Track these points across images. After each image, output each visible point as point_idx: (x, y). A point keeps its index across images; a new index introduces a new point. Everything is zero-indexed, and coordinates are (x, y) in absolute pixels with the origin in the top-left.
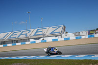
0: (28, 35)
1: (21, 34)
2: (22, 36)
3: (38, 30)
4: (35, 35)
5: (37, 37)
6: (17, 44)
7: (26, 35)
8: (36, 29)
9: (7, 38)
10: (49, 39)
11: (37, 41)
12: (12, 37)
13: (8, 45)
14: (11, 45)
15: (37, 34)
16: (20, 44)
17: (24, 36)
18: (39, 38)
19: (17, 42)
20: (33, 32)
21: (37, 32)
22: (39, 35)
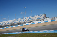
0: (25, 20)
3: (30, 17)
4: (28, 20)
6: (18, 26)
7: (23, 20)
8: (29, 17)
9: (13, 23)
10: (36, 22)
11: (30, 24)
13: (14, 26)
14: (15, 26)
16: (20, 25)
17: (22, 21)
18: (31, 22)
19: (19, 24)
20: (27, 18)
21: (29, 18)
22: (31, 20)
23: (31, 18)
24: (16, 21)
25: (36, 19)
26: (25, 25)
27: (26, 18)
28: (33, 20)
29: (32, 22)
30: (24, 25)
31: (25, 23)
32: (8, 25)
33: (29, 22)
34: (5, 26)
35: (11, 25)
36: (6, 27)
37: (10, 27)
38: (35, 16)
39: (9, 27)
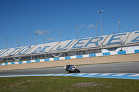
0: (99, 43)
1: (90, 42)
2: (90, 46)
3: (113, 36)
4: (109, 43)
5: (112, 46)
6: (84, 56)
8: (111, 35)
9: (70, 48)
10: (130, 50)
11: (112, 53)
12: (77, 46)
13: (72, 57)
14: (75, 57)
15: (112, 41)
18: (115, 48)
19: (84, 53)
20: (106, 39)
22: (115, 43)
26: (101, 54)
27: (102, 38)
28: (120, 43)
29: (120, 49)
30: (97, 55)
31: (100, 49)
32: (57, 54)
33: (111, 49)
34: (50, 56)
35: (66, 54)
36: (53, 57)
37: (64, 58)
38: (128, 33)
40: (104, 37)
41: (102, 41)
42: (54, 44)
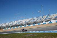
0: (42, 19)
1: (38, 19)
2: (38, 20)
4: (46, 19)
5: (47, 20)
10: (54, 21)
11: (47, 23)
15: (47, 18)
17: (40, 20)
19: (36, 23)
20: (45, 17)
22: (48, 19)
23: (48, 16)
24: (33, 19)
25: (54, 18)
26: (42, 24)
27: (43, 17)
28: (50, 19)
29: (50, 21)
30: (41, 24)
31: (42, 21)
32: (25, 24)
33: (47, 21)
35: (29, 24)
36: (24, 25)
37: (28, 26)
38: (53, 14)
39: (26, 26)
40: (44, 16)
41: (43, 18)
42: (24, 20)
